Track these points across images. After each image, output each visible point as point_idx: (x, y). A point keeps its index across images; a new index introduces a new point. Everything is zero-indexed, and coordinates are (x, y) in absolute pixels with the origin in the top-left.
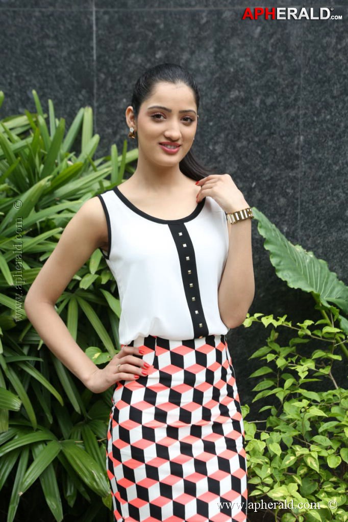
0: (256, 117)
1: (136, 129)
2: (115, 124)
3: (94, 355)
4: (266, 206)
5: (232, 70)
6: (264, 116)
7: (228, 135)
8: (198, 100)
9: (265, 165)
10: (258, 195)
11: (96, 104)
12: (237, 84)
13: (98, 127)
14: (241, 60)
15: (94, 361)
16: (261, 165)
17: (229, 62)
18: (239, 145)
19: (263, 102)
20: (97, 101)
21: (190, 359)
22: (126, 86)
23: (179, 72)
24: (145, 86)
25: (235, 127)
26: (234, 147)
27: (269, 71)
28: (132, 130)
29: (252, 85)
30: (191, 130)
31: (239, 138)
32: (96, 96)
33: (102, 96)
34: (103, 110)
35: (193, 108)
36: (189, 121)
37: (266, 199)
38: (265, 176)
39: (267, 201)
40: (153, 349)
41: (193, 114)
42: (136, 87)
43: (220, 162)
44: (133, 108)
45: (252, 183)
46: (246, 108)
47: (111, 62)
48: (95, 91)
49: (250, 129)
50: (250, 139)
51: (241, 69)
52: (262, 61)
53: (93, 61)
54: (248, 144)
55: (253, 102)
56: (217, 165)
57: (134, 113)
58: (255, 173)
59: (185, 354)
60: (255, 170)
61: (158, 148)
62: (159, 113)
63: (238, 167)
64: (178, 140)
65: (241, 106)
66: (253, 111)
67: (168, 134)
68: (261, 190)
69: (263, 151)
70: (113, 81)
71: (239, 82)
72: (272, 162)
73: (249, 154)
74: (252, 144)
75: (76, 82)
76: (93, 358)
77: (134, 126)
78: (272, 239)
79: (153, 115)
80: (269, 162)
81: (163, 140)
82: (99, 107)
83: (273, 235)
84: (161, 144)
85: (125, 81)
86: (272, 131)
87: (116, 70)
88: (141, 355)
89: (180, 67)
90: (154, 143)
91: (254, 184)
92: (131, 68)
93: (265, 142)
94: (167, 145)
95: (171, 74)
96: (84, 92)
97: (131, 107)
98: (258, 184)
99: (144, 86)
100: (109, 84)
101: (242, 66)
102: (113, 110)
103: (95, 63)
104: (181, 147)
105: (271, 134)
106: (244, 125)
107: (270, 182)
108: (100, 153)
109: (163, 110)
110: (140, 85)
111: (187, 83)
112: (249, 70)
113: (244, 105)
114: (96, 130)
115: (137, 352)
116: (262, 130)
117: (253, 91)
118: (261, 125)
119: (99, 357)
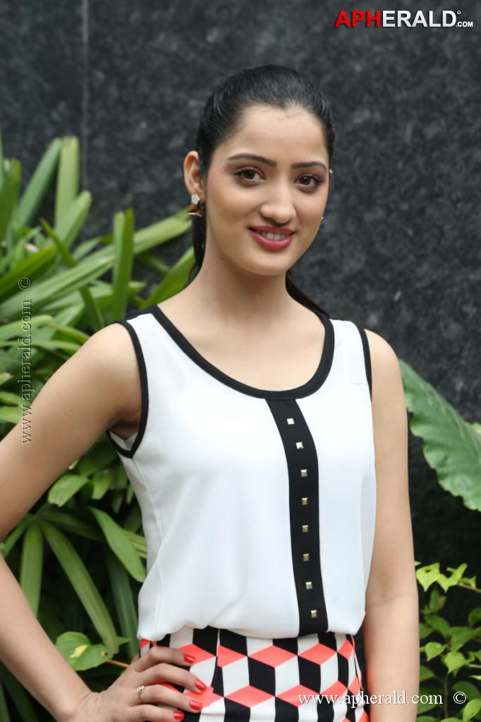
0: (405, 163)
1: (203, 196)
2: (123, 170)
3: (72, 650)
4: (422, 338)
5: (358, 68)
6: (420, 160)
7: (347, 197)
8: (330, 142)
9: (422, 257)
10: (406, 316)
11: (86, 131)
12: (366, 98)
13: (89, 176)
14: (377, 48)
15: (72, 662)
16: (412, 258)
17: (353, 53)
18: (369, 217)
19: (418, 133)
20: (89, 124)
21: (287, 675)
22: (146, 97)
23: (293, 83)
24: (222, 112)
25: (362, 181)
26: (359, 221)
27: (432, 72)
28: (195, 199)
29: (397, 98)
30: (316, 202)
31: (369, 202)
32: (86, 117)
33: (99, 116)
34: (100, 142)
35: (321, 158)
36: (312, 183)
37: (423, 324)
38: (419, 280)
39: (424, 329)
40: (213, 652)
41: (319, 170)
42: (205, 114)
43: (330, 250)
44: (199, 155)
45: (395, 292)
46: (384, 144)
47: (117, 49)
48: (85, 105)
49: (392, 186)
50: (392, 206)
51: (377, 68)
52: (418, 52)
53: (81, 44)
54: (389, 215)
55: (399, 133)
56: (324, 256)
57: (201, 166)
58: (400, 274)
59: (278, 664)
60: (399, 267)
61: (247, 237)
62: (252, 168)
63: (367, 262)
64: (288, 223)
65: (375, 141)
66: (398, 149)
67: (267, 210)
68: (411, 306)
69: (418, 231)
70: (121, 86)
71: (370, 92)
72: (435, 251)
73: (389, 234)
74: (394, 215)
75: (47, 87)
76: (72, 656)
77: (200, 191)
78: (427, 413)
79: (240, 170)
80: (429, 251)
81: (259, 223)
82: (93, 137)
83: (430, 403)
84: (252, 229)
85: (144, 87)
86: (436, 190)
87: (127, 65)
88: (187, 664)
89: (295, 73)
90: (239, 228)
91: (398, 295)
92: (158, 61)
93: (422, 211)
94: (267, 232)
95: (276, 89)
96: (62, 106)
97: (194, 154)
98: (405, 295)
99: (220, 113)
100: (114, 92)
101: (378, 60)
102: (120, 145)
103: (85, 51)
104: (294, 236)
105: (433, 197)
106: (380, 178)
107: (430, 292)
108: (94, 228)
109: (259, 163)
110: (213, 109)
111: (309, 106)
112: (392, 70)
113: (382, 139)
114: (86, 182)
115: (181, 659)
116: (417, 188)
117: (398, 110)
118: (414, 179)
119: (83, 655)
